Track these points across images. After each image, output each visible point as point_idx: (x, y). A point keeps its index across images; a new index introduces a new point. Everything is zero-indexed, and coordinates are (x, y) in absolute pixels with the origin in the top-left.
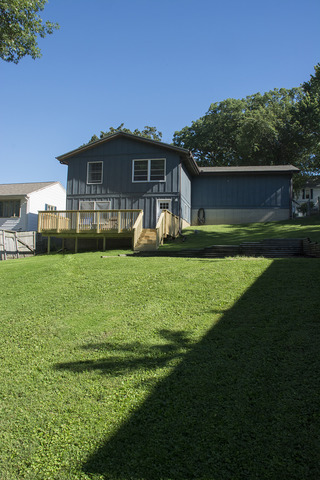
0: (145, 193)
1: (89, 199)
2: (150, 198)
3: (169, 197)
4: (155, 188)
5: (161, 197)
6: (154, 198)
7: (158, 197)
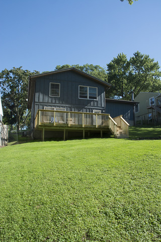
0: (86, 106)
1: (51, 106)
2: (89, 109)
3: (100, 109)
4: (92, 103)
5: (95, 109)
6: (92, 109)
7: (94, 109)
